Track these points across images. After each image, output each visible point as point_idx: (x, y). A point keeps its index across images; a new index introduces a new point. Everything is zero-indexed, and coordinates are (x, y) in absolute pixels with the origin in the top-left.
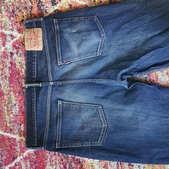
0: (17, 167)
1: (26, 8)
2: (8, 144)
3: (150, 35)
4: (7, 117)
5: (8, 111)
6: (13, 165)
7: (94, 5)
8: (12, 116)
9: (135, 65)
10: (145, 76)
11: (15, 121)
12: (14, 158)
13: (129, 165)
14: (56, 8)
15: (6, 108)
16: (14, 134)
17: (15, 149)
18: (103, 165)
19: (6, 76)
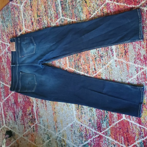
0: (9, 98)
1: (11, 33)
2: (7, 89)
3: (52, 44)
4: (6, 78)
5: (6, 76)
6: (8, 97)
7: (33, 31)
8: (7, 78)
9: (44, 58)
10: (51, 62)
11: (8, 80)
12: (8, 95)
13: (45, 101)
14: (21, 33)
15: (6, 74)
16: (8, 85)
17: (8, 91)
18: (36, 100)
19: (6, 62)
